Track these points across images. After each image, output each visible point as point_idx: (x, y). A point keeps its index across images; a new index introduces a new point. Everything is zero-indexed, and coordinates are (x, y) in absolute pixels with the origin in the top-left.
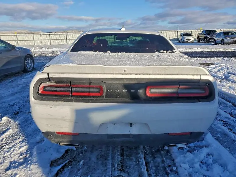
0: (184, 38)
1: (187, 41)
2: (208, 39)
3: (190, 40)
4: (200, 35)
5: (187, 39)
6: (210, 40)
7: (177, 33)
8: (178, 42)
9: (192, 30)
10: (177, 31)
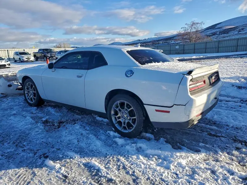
0: (23, 57)
1: (27, 60)
2: (48, 57)
3: (31, 59)
4: (36, 54)
5: (26, 59)
6: (50, 59)
7: (7, 51)
8: (13, 61)
9: (24, 49)
10: (6, 50)
